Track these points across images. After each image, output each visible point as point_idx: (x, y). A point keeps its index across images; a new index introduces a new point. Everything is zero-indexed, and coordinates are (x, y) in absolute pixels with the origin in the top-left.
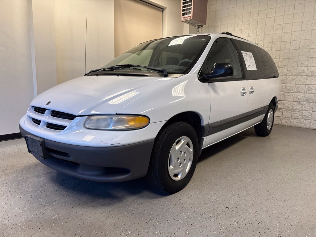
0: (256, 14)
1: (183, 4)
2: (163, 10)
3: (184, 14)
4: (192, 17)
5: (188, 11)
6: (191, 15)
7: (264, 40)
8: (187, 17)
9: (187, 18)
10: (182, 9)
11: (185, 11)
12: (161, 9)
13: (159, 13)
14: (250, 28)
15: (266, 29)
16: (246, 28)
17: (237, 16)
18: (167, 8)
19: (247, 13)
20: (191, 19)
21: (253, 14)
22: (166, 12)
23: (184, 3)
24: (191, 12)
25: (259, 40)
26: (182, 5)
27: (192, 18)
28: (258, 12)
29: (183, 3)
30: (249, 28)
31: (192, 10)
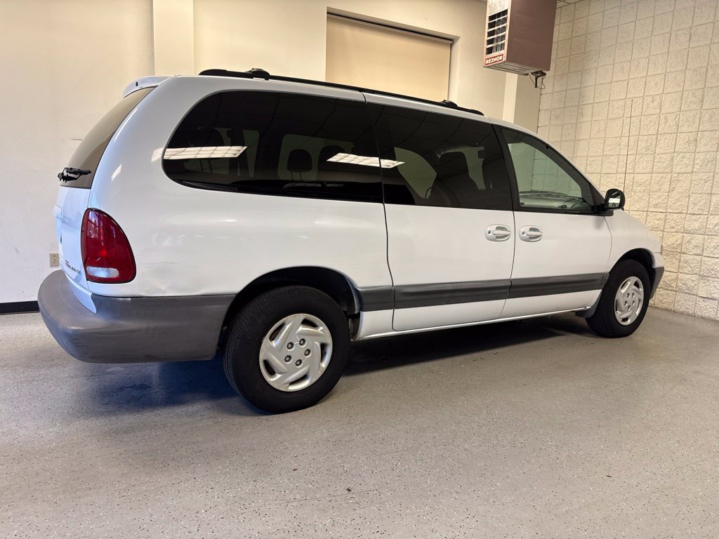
0: (686, 34)
1: (490, 28)
2: (451, 42)
3: (490, 51)
4: (505, 55)
5: (500, 43)
6: (504, 52)
7: (702, 101)
8: (495, 57)
9: (495, 59)
10: (487, 38)
11: (492, 43)
12: (449, 41)
13: (443, 51)
14: (668, 71)
15: (710, 72)
16: (659, 72)
17: (635, 44)
18: (459, 37)
19: (662, 34)
20: (504, 62)
21: (676, 35)
22: (458, 46)
23: (491, 26)
24: (504, 44)
25: (690, 102)
26: (487, 30)
27: (505, 59)
28: (691, 28)
29: (489, 24)
30: (664, 71)
31: (506, 41)
